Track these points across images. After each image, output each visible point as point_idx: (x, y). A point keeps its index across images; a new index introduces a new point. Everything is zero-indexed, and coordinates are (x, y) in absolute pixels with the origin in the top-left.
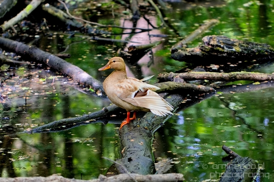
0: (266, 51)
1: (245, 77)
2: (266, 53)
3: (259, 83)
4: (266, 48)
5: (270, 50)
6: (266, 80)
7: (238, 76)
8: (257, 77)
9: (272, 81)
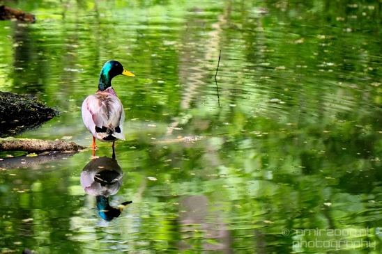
0: (33, 106)
1: (15, 146)
2: (33, 109)
3: (36, 155)
4: (32, 102)
5: (39, 105)
6: (47, 150)
7: (4, 145)
8: (33, 145)
9: (55, 152)
